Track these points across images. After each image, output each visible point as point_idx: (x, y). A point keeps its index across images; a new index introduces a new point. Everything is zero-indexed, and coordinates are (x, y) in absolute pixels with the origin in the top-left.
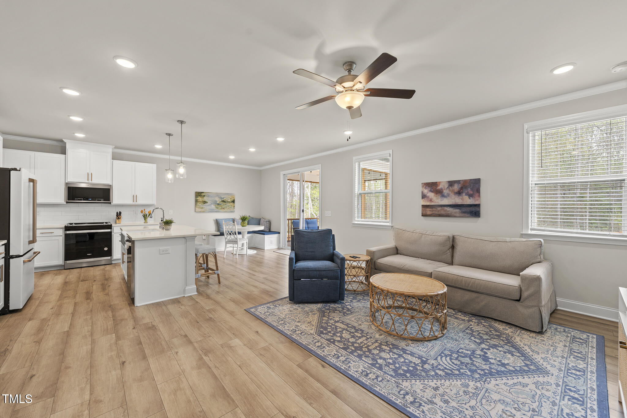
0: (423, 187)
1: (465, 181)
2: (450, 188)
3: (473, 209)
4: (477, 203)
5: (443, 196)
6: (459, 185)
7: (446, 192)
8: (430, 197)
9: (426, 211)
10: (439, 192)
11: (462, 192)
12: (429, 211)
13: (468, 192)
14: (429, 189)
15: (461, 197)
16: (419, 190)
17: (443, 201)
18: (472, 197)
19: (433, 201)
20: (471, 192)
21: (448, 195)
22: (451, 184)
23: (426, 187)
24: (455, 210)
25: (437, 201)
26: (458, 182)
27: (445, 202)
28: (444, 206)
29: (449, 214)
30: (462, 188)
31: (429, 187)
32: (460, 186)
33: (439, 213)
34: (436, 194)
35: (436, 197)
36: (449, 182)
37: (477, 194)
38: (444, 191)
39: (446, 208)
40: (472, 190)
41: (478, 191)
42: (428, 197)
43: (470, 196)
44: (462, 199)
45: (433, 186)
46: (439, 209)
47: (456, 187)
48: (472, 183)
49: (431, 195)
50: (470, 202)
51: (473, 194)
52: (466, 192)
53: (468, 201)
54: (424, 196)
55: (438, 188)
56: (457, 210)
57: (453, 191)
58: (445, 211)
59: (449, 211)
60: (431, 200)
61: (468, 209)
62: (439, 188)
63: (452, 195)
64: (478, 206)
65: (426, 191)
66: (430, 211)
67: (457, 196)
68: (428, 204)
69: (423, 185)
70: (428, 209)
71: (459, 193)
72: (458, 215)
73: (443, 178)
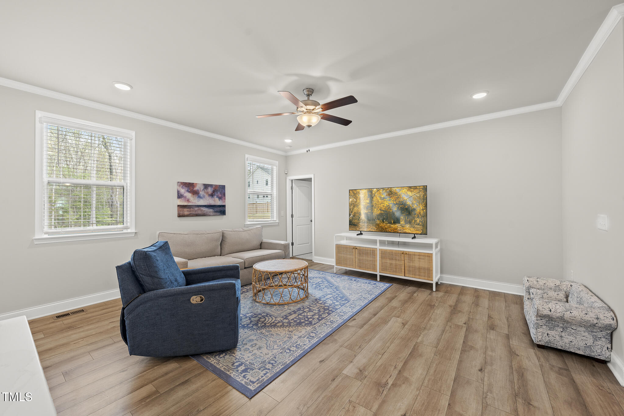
0: (179, 186)
1: (216, 186)
2: (205, 190)
3: (221, 209)
4: (223, 204)
5: (200, 197)
6: (212, 188)
7: (202, 193)
8: (188, 197)
9: (183, 211)
10: (195, 193)
11: (214, 195)
12: (186, 211)
13: (218, 195)
14: (186, 189)
15: (214, 199)
16: (174, 188)
17: (199, 202)
18: (221, 199)
19: (190, 202)
20: (220, 196)
21: (204, 197)
22: (206, 186)
23: (183, 186)
24: (209, 210)
25: (194, 202)
26: (211, 186)
27: (202, 202)
28: (201, 207)
29: (205, 213)
30: (214, 191)
31: (186, 186)
33: (197, 213)
34: (193, 195)
35: (193, 197)
36: (204, 185)
37: (224, 198)
38: (201, 193)
39: (202, 208)
40: (221, 193)
41: (224, 195)
42: (185, 197)
43: (220, 198)
44: (214, 201)
45: (190, 186)
46: (196, 209)
47: (210, 190)
48: (220, 188)
49: (188, 195)
50: (220, 203)
51: (221, 197)
52: (217, 195)
53: (218, 202)
54: (180, 196)
55: (195, 189)
56: (211, 210)
57: (207, 193)
58: (202, 211)
59: (204, 211)
60: (188, 201)
61: (219, 209)
63: (207, 196)
64: (224, 206)
65: (183, 191)
66: (188, 211)
67: (211, 198)
68: (186, 204)
69: (179, 184)
70: (185, 210)
71: (212, 195)
73: (199, 181)
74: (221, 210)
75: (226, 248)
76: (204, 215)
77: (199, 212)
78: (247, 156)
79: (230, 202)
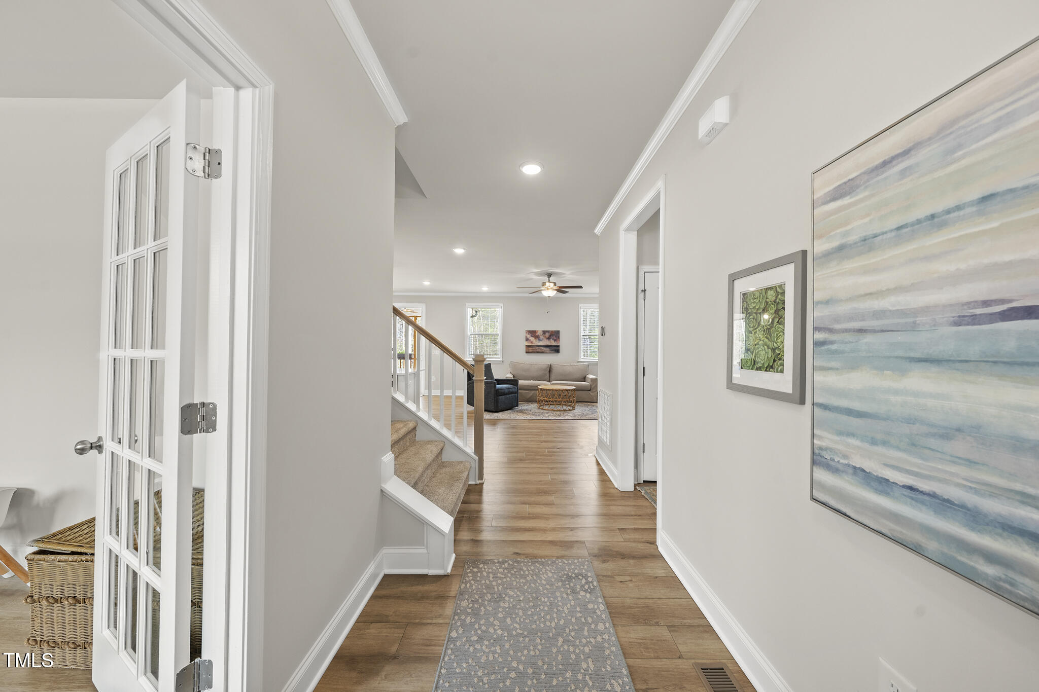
0: (526, 333)
1: (552, 331)
2: (544, 335)
3: (556, 348)
5: (539, 340)
7: (541, 337)
10: (537, 337)
11: (551, 338)
12: (530, 350)
14: (531, 335)
16: (523, 335)
20: (555, 338)
21: (543, 339)
22: (544, 332)
23: (528, 333)
24: (546, 349)
25: (535, 343)
26: (548, 331)
27: (541, 343)
28: (540, 346)
30: (550, 336)
31: (530, 333)
32: (549, 334)
33: (537, 351)
34: (535, 338)
35: (535, 340)
36: (543, 331)
37: (559, 340)
39: (541, 348)
40: (556, 337)
41: (559, 338)
42: (530, 340)
43: (555, 340)
44: (551, 342)
45: (533, 333)
46: (537, 348)
47: (547, 335)
48: (556, 333)
49: (532, 339)
52: (553, 338)
53: (554, 343)
54: (527, 340)
56: (548, 349)
57: (545, 337)
59: (543, 349)
60: (532, 342)
61: (553, 348)
62: (537, 334)
63: (546, 340)
64: (559, 346)
65: (528, 336)
68: (530, 344)
69: (526, 331)
70: (530, 348)
71: (549, 338)
72: (548, 352)
73: (539, 328)
74: (556, 350)
75: (553, 376)
76: (542, 352)
77: (539, 350)
78: (580, 305)
79: (563, 342)
